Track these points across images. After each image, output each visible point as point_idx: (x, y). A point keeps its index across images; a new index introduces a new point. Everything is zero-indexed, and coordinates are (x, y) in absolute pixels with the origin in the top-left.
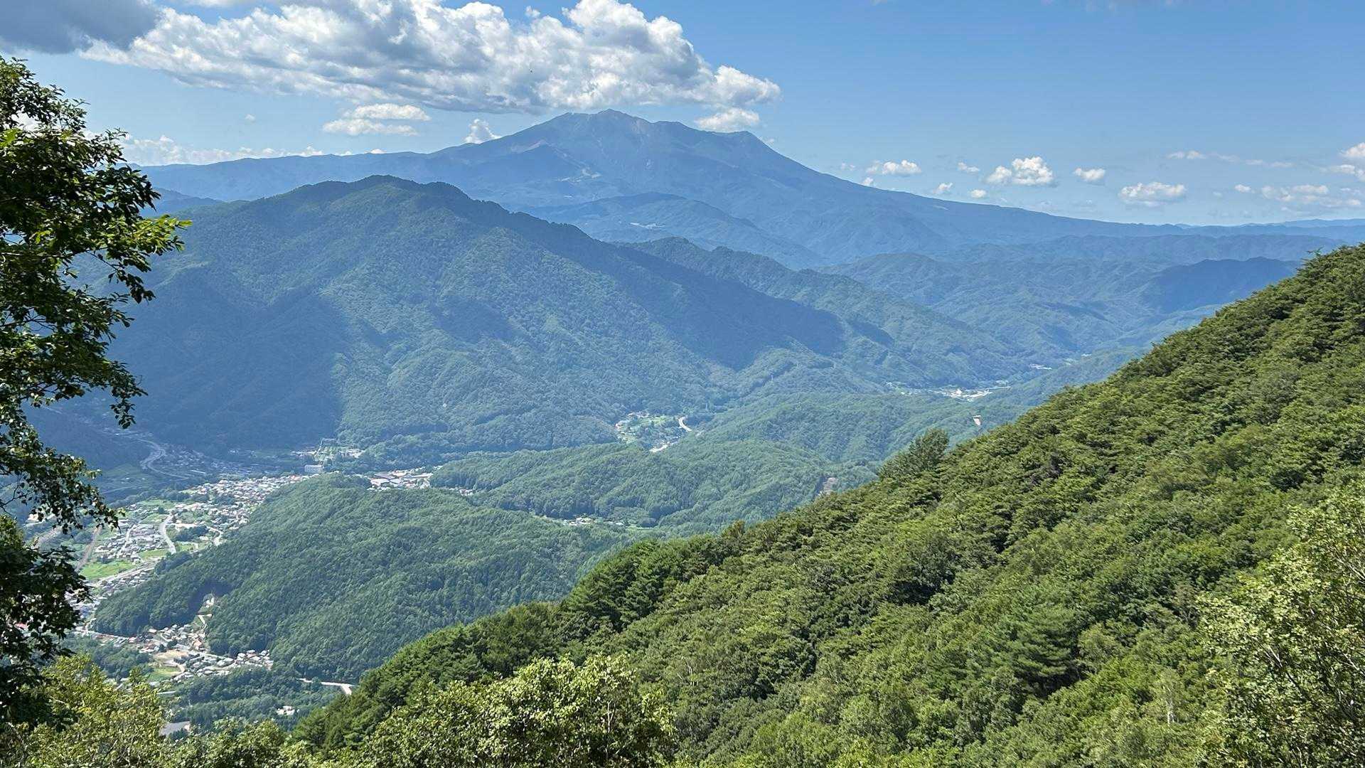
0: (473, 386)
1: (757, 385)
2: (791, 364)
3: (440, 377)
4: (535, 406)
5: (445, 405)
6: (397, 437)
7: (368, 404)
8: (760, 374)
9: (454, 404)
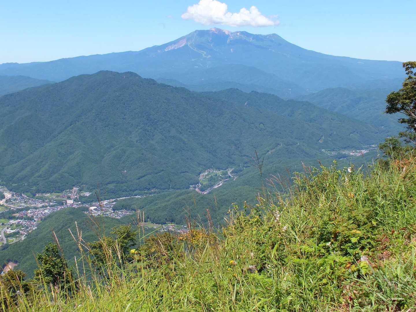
0: (136, 163)
1: (264, 154)
3: (123, 159)
5: (125, 171)
6: (105, 186)
8: (265, 150)
9: (129, 171)
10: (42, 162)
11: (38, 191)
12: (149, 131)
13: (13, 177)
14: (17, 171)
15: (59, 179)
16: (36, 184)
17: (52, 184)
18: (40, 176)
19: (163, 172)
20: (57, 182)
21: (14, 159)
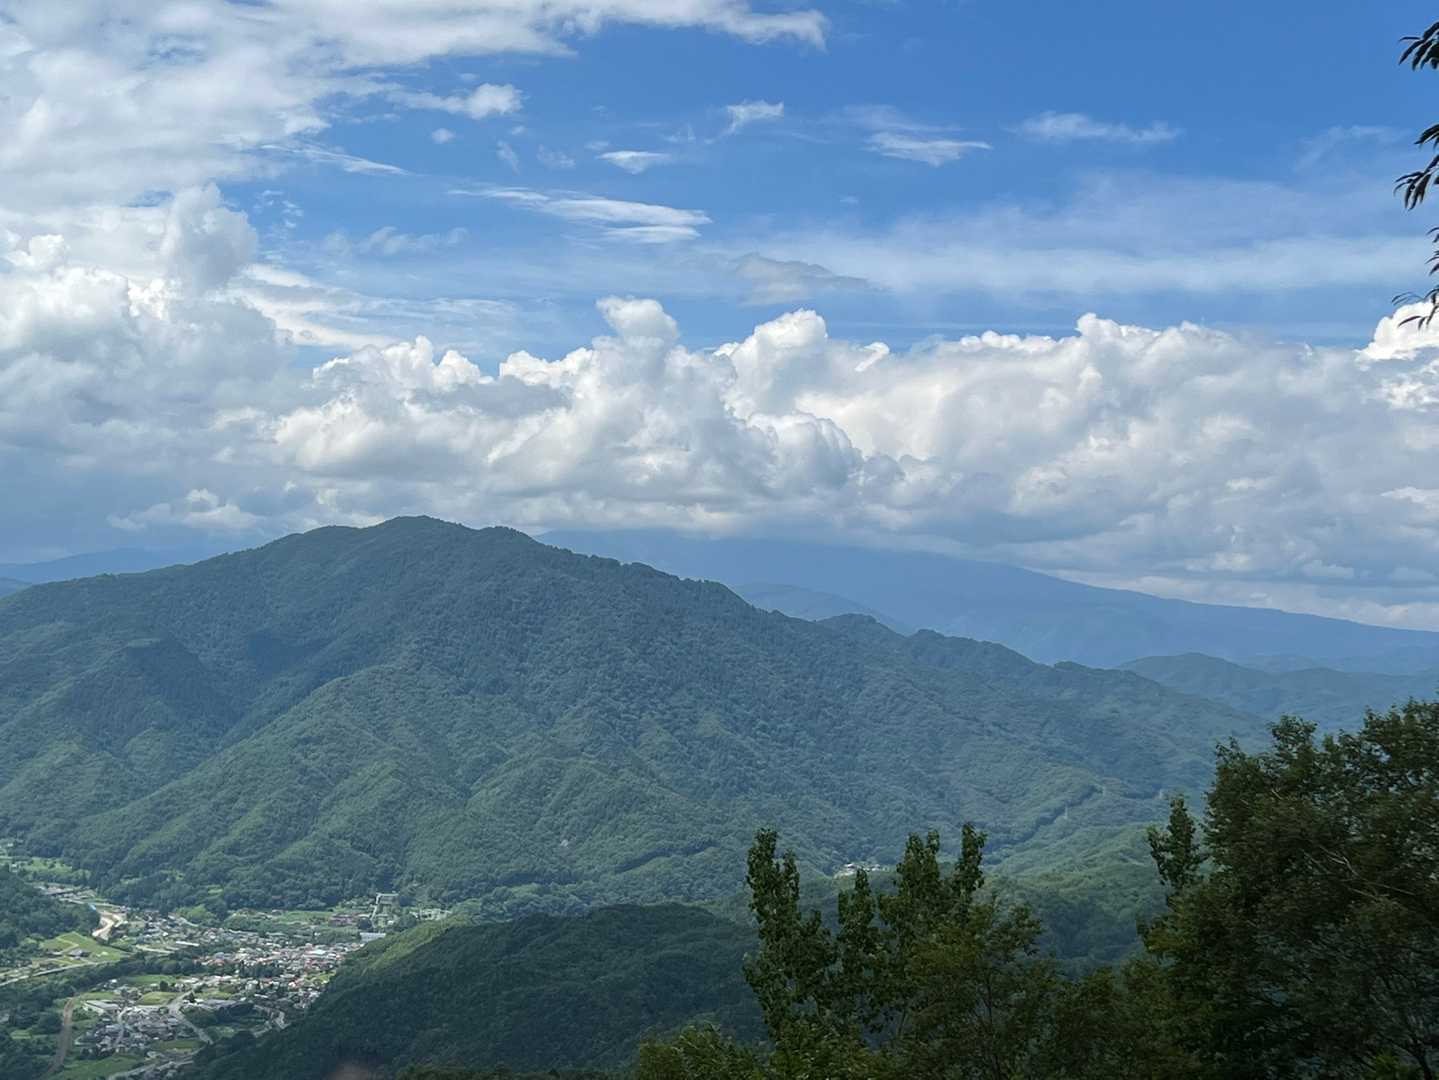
0: (609, 811)
1: (1045, 821)
2: (1093, 789)
3: (553, 800)
4: (710, 843)
5: (565, 843)
6: (499, 890)
7: (448, 840)
8: (1046, 804)
9: (580, 841)
10: (233, 800)
11: (236, 902)
12: (622, 716)
13: (119, 855)
14: (133, 834)
15: (317, 859)
16: (219, 878)
17: (290, 876)
18: (233, 850)
19: (711, 849)
20: (312, 870)
21: (109, 795)
